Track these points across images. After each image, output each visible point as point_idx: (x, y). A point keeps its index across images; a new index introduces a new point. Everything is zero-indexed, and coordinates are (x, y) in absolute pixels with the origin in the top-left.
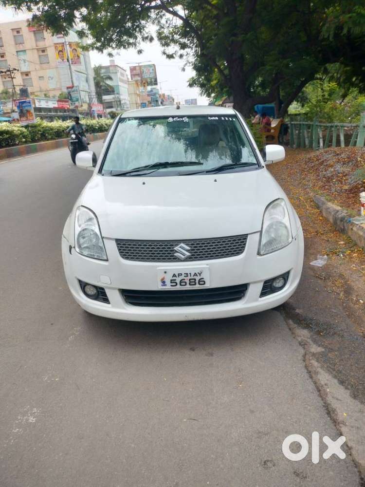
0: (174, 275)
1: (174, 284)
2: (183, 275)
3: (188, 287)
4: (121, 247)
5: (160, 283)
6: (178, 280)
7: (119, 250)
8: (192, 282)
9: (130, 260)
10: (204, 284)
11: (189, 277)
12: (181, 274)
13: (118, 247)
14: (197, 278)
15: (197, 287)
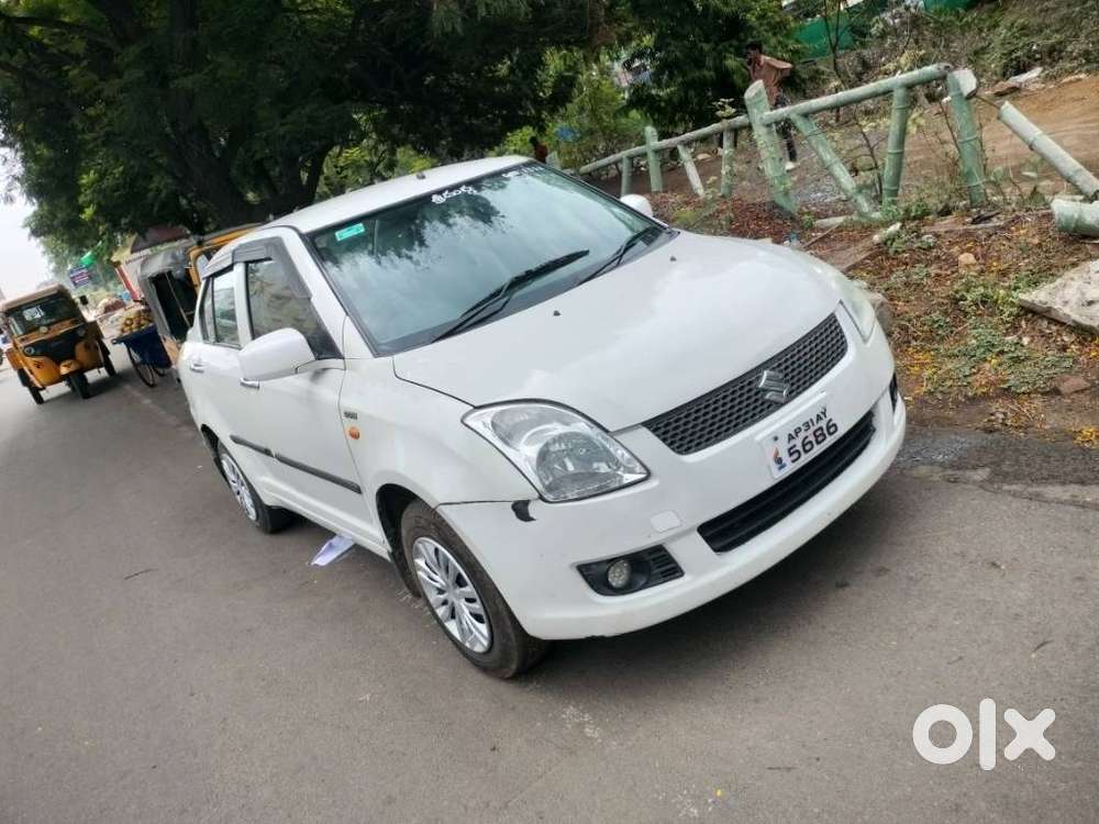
0: (791, 437)
1: (795, 456)
2: (803, 428)
3: (818, 450)
4: (664, 433)
5: (775, 467)
6: (798, 443)
7: (664, 440)
8: (819, 436)
9: (695, 451)
10: (836, 430)
11: (813, 429)
12: (800, 428)
13: (658, 436)
14: (823, 424)
15: (830, 440)
